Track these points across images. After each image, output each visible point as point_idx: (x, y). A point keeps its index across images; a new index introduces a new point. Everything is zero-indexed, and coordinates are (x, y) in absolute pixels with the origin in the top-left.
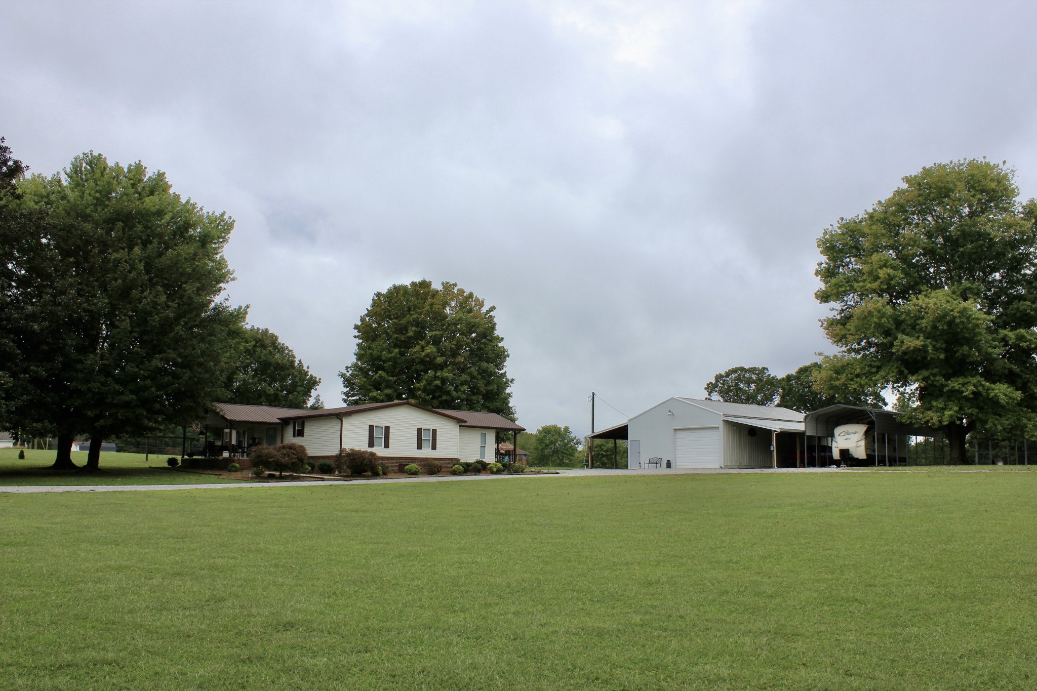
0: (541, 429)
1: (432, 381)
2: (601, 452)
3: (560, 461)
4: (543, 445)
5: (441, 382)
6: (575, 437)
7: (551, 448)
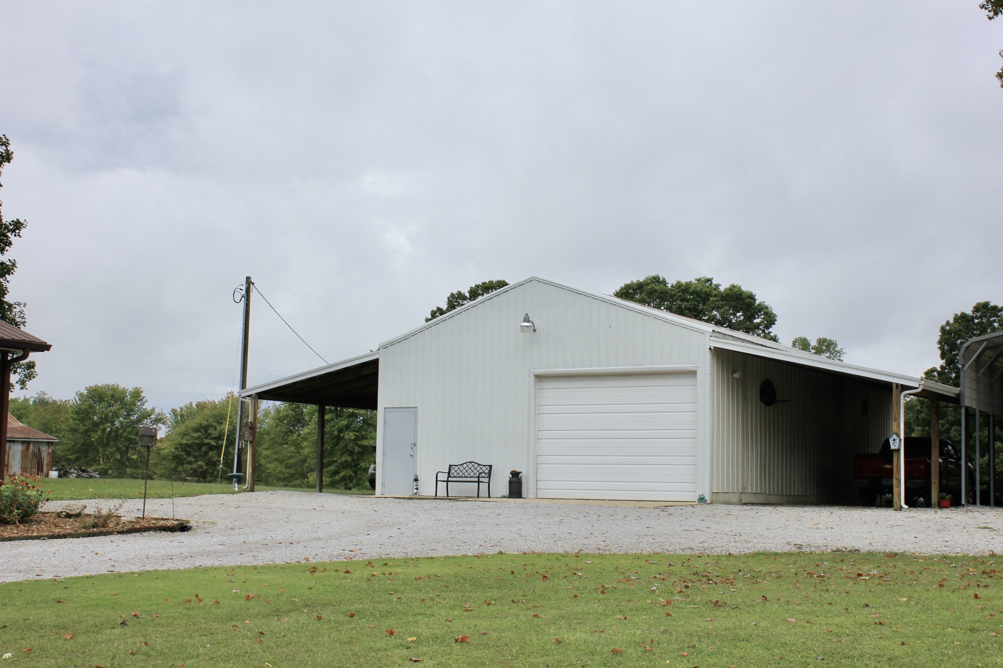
0: (85, 392)
2: (207, 441)
3: (121, 456)
4: (88, 423)
6: (153, 409)
7: (104, 430)
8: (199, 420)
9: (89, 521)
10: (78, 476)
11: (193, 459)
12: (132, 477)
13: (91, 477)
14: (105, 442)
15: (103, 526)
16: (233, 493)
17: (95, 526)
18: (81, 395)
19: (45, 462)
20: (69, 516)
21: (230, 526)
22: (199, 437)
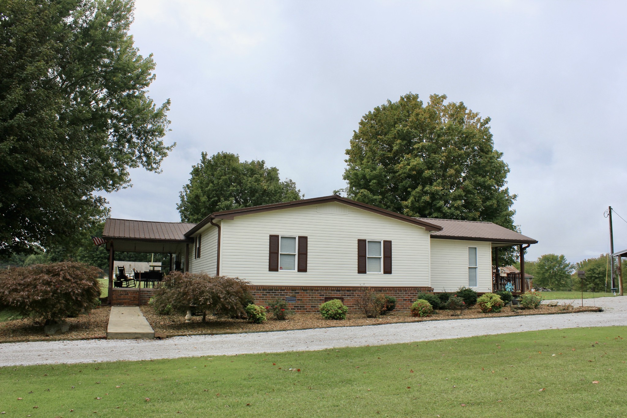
0: (541, 257)
1: (420, 197)
2: (594, 275)
3: (558, 282)
4: (543, 270)
5: (431, 198)
6: (569, 263)
7: (550, 272)
8: (590, 267)
9: (562, 308)
10: (543, 291)
11: (588, 283)
12: (563, 290)
13: (548, 291)
14: (551, 277)
15: (567, 310)
16: (614, 296)
17: (564, 309)
18: (540, 259)
19: (529, 286)
20: (552, 306)
21: (620, 310)
22: (590, 274)
